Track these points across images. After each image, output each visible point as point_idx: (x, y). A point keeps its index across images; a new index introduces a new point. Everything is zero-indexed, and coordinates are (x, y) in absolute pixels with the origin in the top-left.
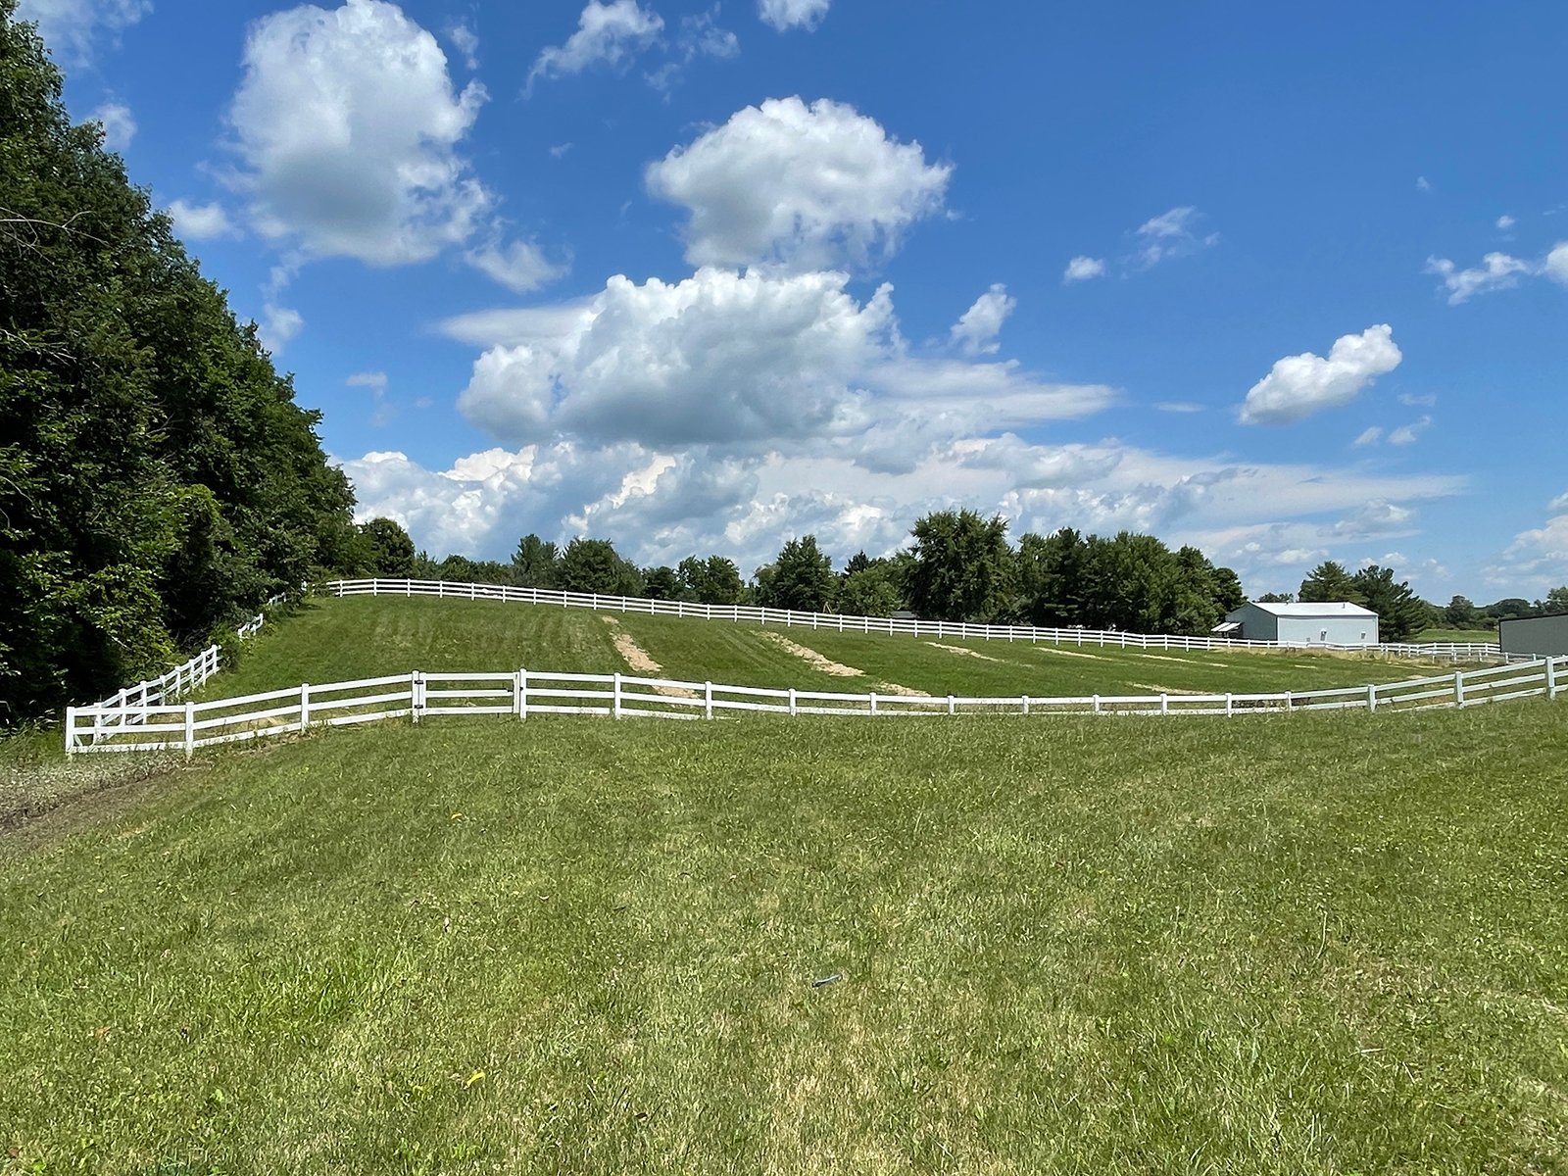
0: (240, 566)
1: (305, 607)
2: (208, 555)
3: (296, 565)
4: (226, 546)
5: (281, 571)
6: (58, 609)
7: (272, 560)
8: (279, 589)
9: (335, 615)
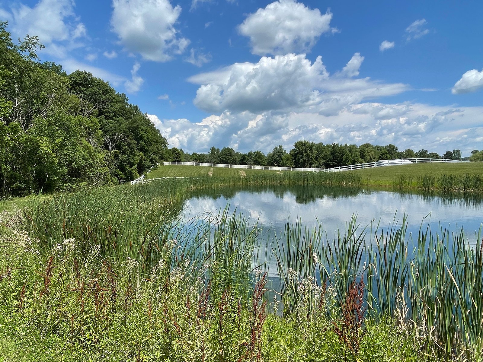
0: (147, 163)
1: (158, 168)
2: (142, 162)
3: (155, 161)
4: (145, 160)
5: (153, 163)
6: (129, 171)
7: (151, 161)
8: (153, 165)
9: (162, 169)
